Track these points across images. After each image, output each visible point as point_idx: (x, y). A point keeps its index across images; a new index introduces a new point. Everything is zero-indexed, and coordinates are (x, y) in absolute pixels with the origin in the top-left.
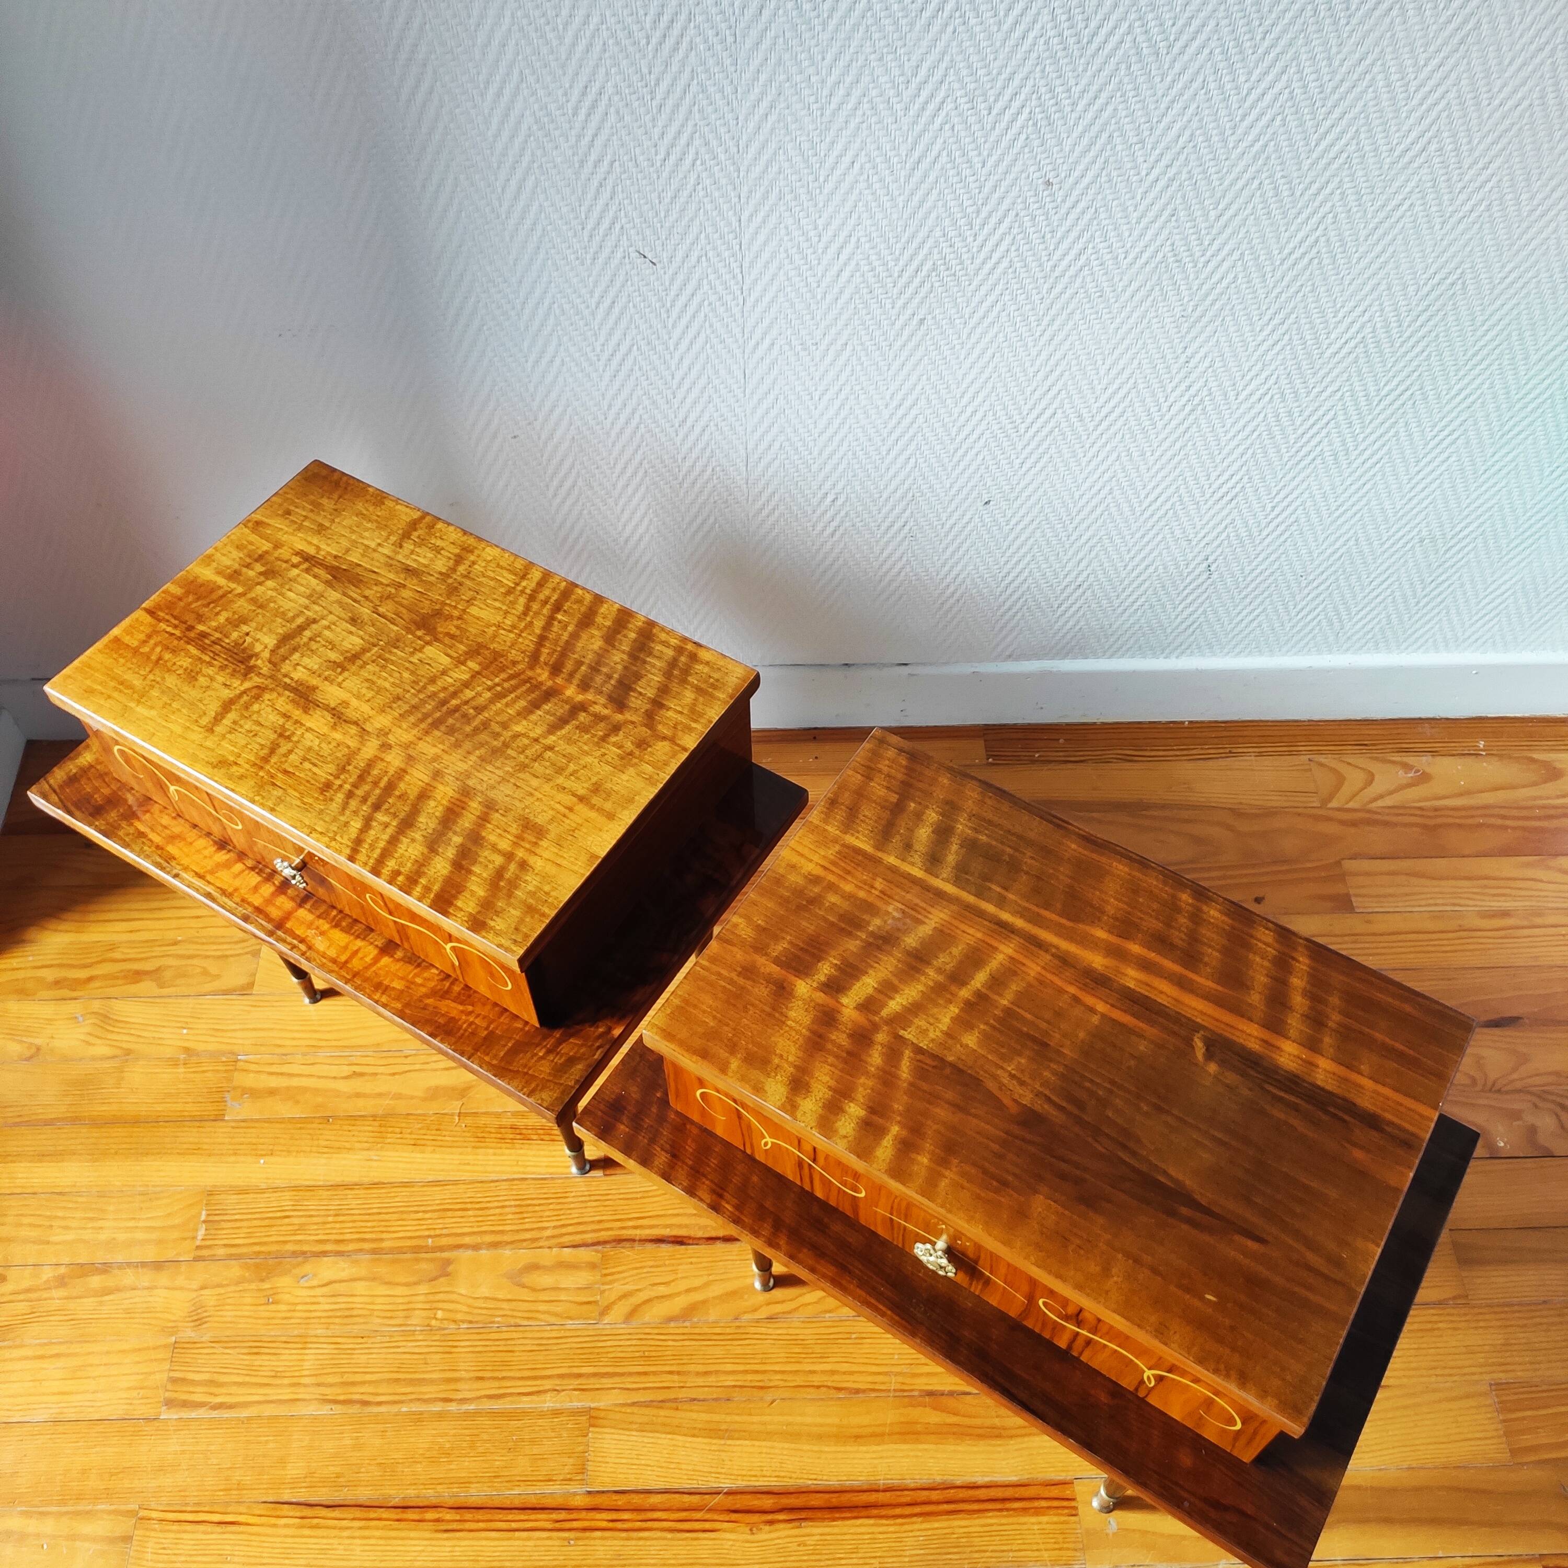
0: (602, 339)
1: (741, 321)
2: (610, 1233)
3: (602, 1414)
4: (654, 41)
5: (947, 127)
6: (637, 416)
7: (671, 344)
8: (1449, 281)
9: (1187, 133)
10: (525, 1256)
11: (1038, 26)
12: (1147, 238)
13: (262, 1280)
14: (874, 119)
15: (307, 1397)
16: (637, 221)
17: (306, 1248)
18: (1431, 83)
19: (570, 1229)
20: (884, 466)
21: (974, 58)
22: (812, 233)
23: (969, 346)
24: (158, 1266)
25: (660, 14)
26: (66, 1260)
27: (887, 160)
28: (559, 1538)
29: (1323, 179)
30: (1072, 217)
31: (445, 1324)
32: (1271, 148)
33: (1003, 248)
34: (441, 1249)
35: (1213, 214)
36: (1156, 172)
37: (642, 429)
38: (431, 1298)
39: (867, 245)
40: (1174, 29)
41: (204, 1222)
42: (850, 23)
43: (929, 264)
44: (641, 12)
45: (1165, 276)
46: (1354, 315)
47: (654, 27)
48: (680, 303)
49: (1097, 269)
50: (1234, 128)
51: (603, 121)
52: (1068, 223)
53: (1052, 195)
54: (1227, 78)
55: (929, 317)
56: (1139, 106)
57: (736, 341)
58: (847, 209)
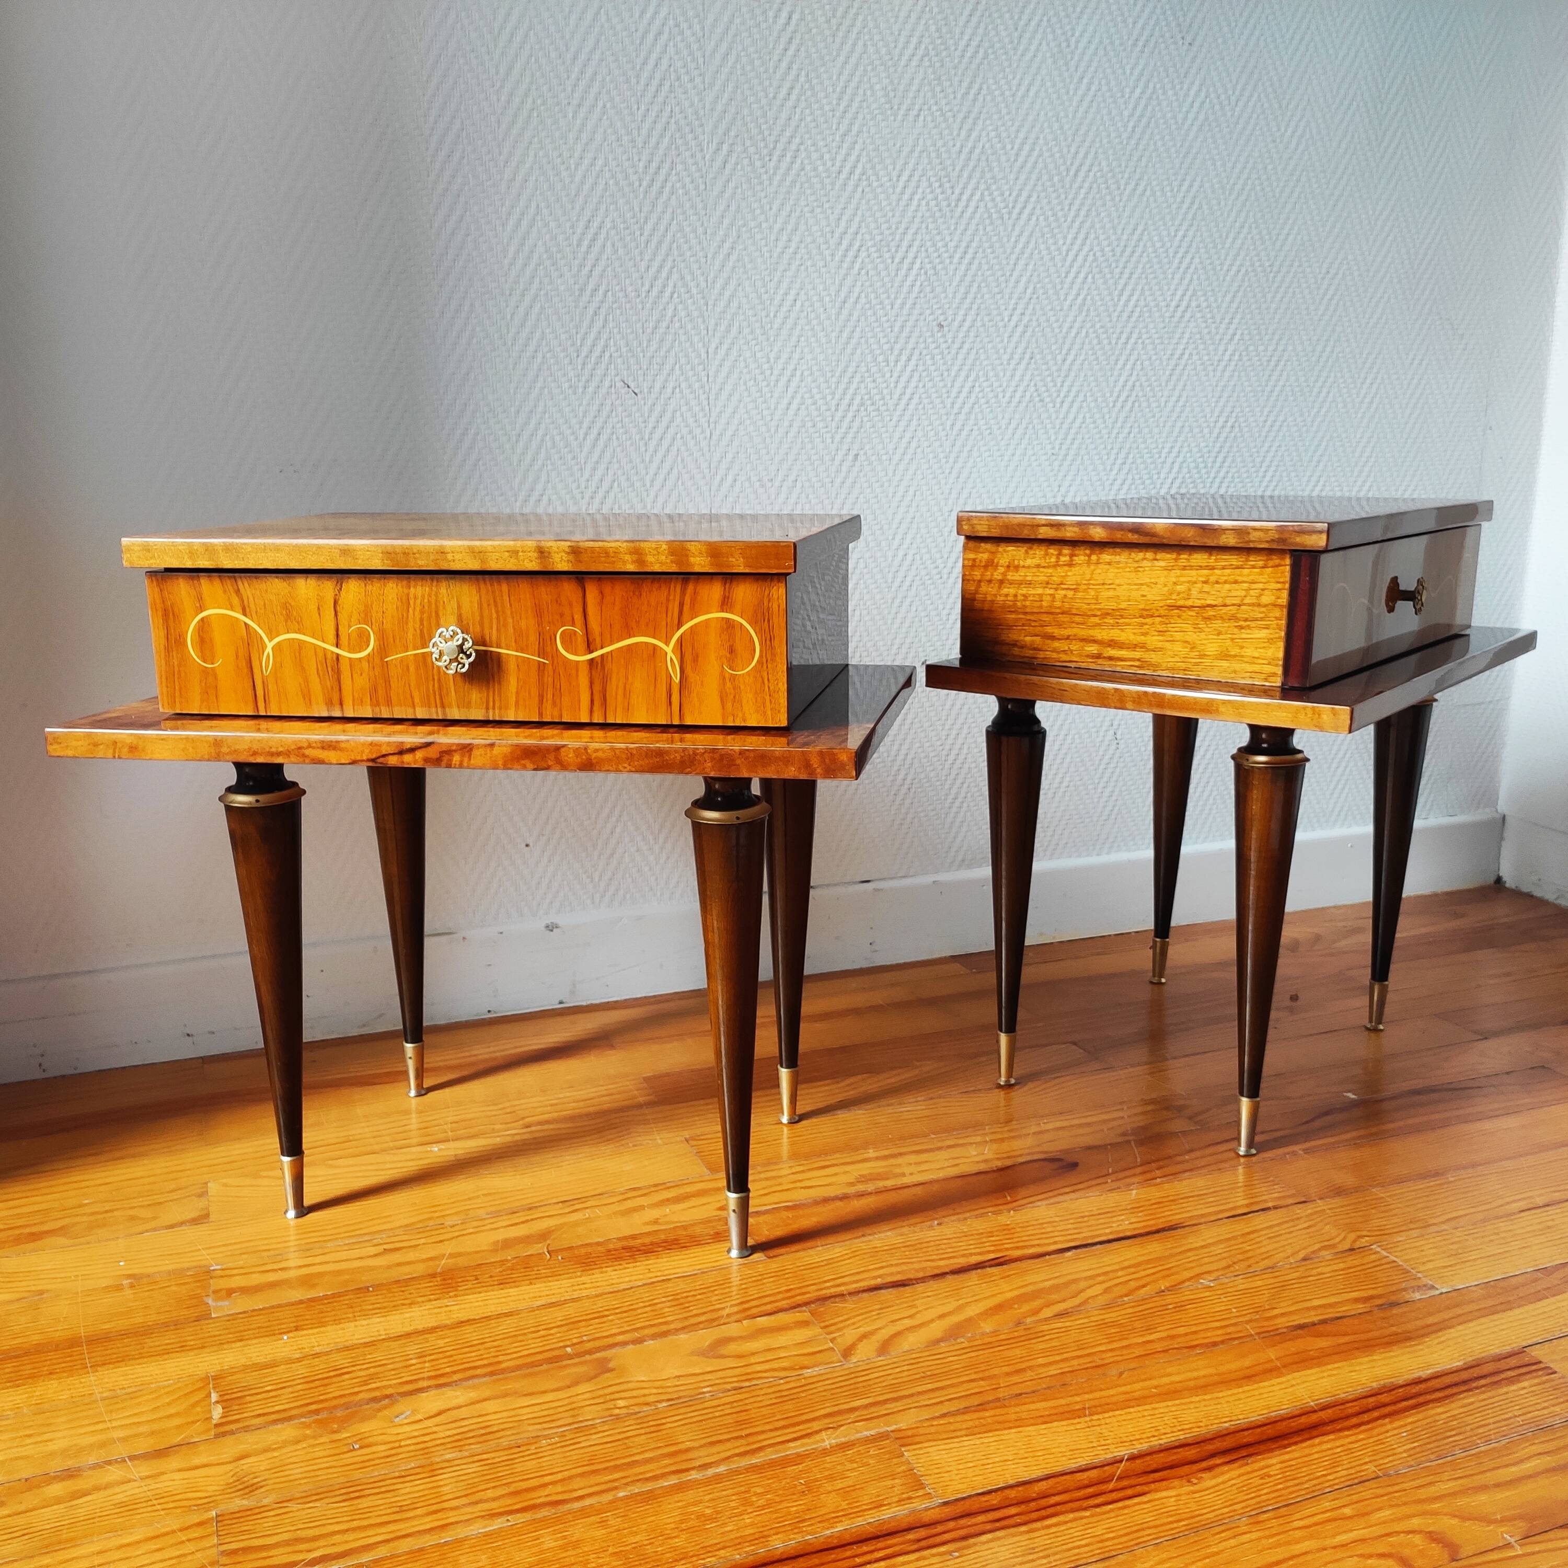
0: (587, 474)
1: (708, 456)
2: (809, 1295)
3: (910, 1433)
4: (645, 183)
5: (863, 272)
7: (649, 478)
8: (1229, 424)
9: (1031, 286)
10: (707, 1336)
11: (920, 190)
12: (1017, 378)
13: (335, 1432)
14: (809, 263)
15: (465, 1517)
16: (624, 350)
17: (389, 1392)
19: (755, 1303)
21: (878, 214)
22: (766, 366)
23: (895, 483)
24: (159, 1453)
25: (650, 162)
27: (821, 299)
28: (935, 1555)
29: (1129, 330)
30: (960, 357)
31: (637, 1409)
32: (1088, 302)
33: (913, 384)
34: (590, 1352)
35: (1059, 358)
36: (1015, 318)
38: (600, 1393)
39: (810, 379)
40: (1011, 199)
41: (217, 1402)
42: (789, 179)
43: (858, 398)
44: (636, 158)
45: (1035, 415)
46: (1173, 455)
47: (645, 173)
48: (656, 436)
49: (984, 406)
50: (1062, 283)
51: (601, 253)
52: (959, 362)
53: (944, 336)
54: (1051, 241)
55: (862, 452)
56: (995, 261)
57: (704, 477)
58: (792, 344)
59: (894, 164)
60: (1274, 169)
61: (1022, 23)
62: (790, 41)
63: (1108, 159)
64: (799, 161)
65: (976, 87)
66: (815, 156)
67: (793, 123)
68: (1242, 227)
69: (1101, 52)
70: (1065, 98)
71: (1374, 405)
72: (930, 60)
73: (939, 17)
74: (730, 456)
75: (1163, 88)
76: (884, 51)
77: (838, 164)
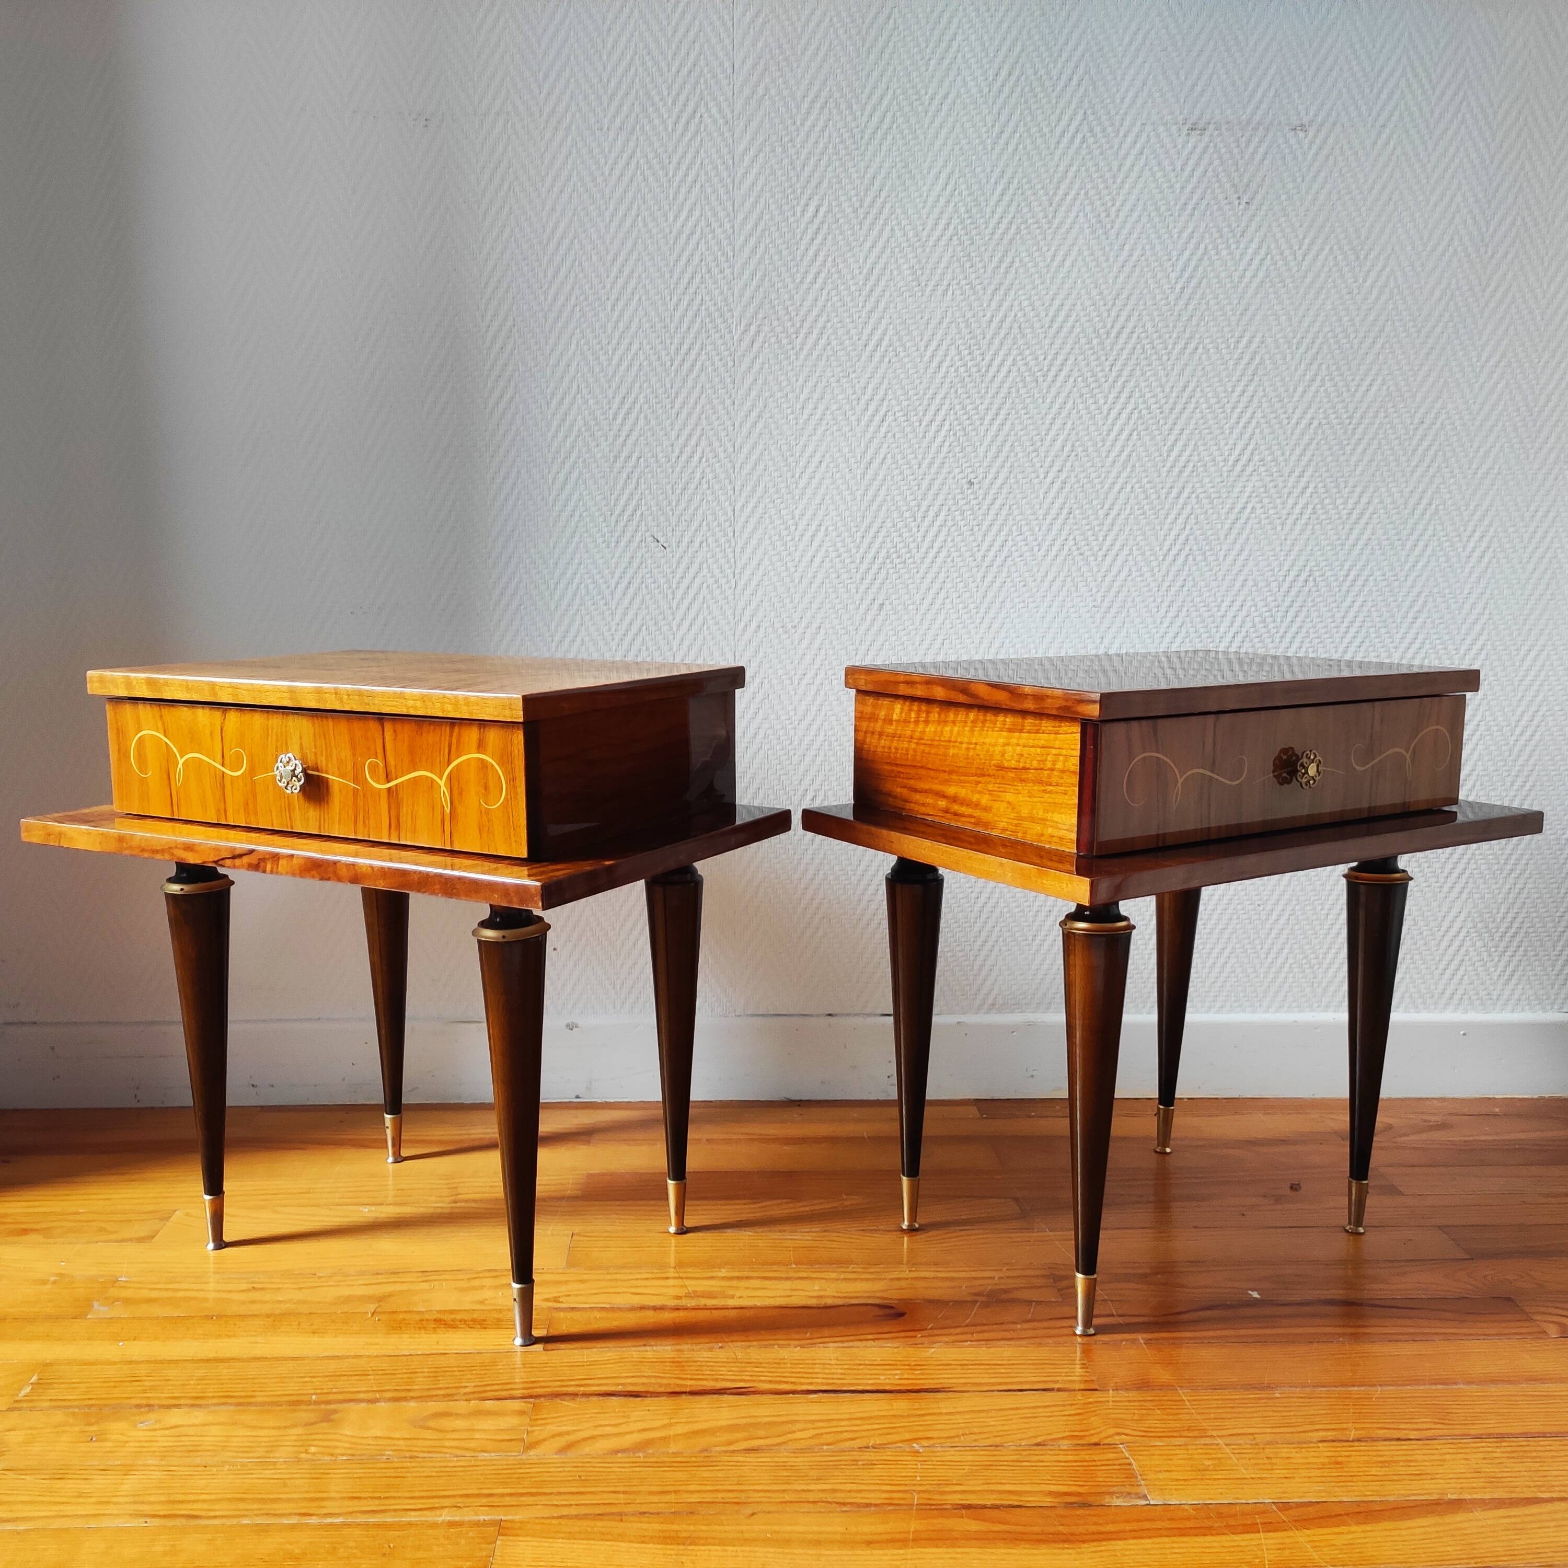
0: (617, 619)
1: (732, 604)
2: (549, 1389)
3: (517, 1526)
4: (676, 363)
5: (890, 435)
7: (675, 623)
8: (1302, 578)
9: (1069, 444)
11: (949, 358)
12: (1054, 533)
13: (90, 1424)
14: (835, 428)
15: (116, 1512)
16: (654, 509)
18: (1241, 405)
19: (496, 1388)
21: (905, 382)
22: (790, 523)
25: (681, 344)
27: (847, 461)
29: (1180, 485)
30: (992, 512)
31: (319, 1457)
32: (1134, 458)
34: (328, 1402)
35: (1101, 512)
36: (1051, 476)
38: (304, 1437)
39: (834, 534)
40: (1046, 362)
41: (32, 1384)
43: (884, 552)
44: (668, 342)
45: (1074, 568)
46: (1234, 609)
47: (677, 353)
48: (684, 586)
49: (1018, 559)
50: (1103, 440)
51: (635, 424)
52: (990, 517)
53: (974, 493)
54: (1090, 401)
55: (887, 602)
56: (1029, 421)
57: (729, 623)
58: (817, 501)
59: (922, 335)
60: (1352, 320)
61: (1057, 198)
62: (817, 233)
63: (1153, 320)
64: (825, 337)
65: (1008, 260)
66: (840, 332)
67: (820, 304)
68: (1313, 380)
69: (1144, 219)
70: (1105, 265)
71: (1486, 560)
72: (959, 239)
73: (968, 199)
74: (754, 604)
75: (1216, 248)
76: (911, 234)
77: (864, 338)
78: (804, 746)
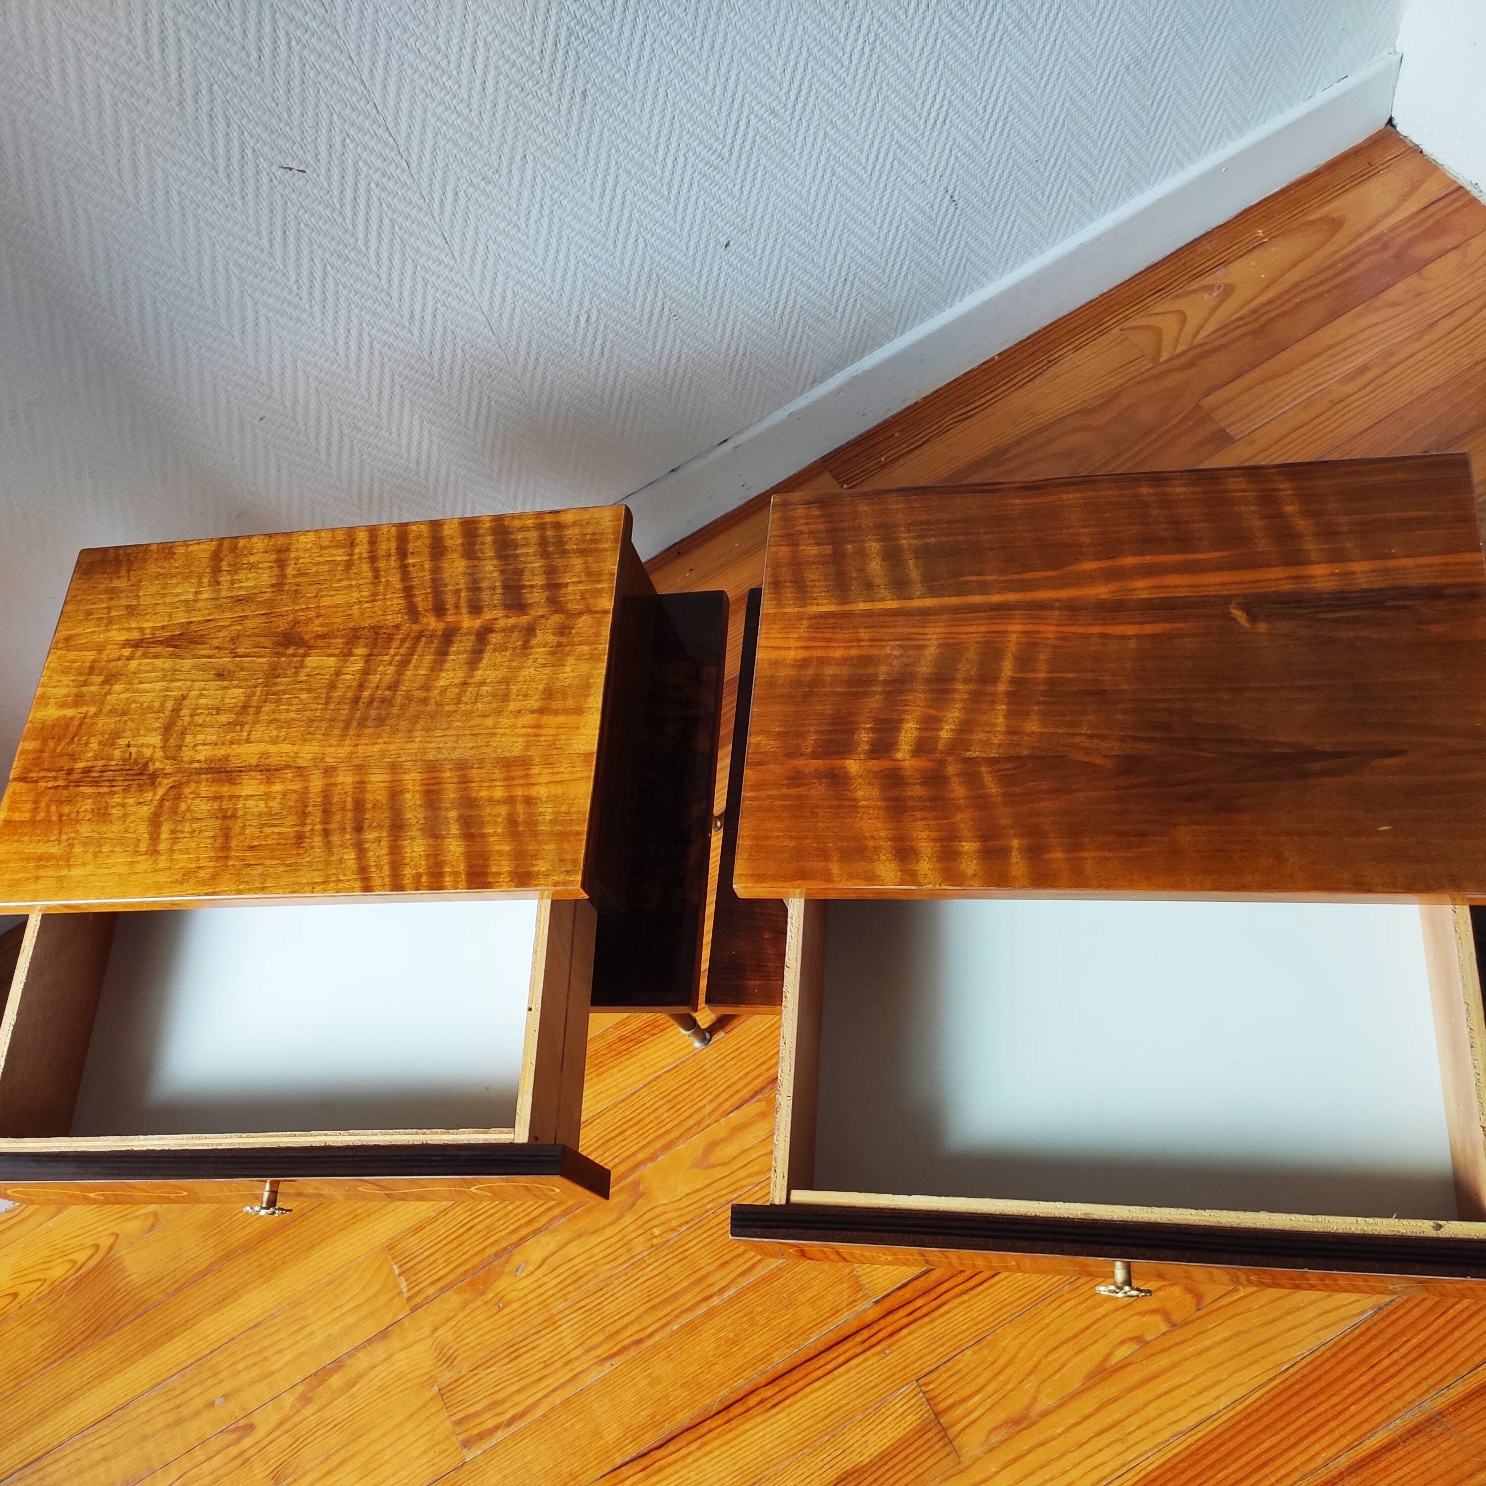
0: (293, 276)
1: (415, 187)
2: (761, 1079)
6: (365, 336)
7: (361, 245)
10: (699, 1141)
13: (483, 1293)
15: (585, 1366)
16: (265, 135)
17: (504, 1244)
19: (725, 1095)
20: (617, 261)
22: (438, 58)
23: (639, 96)
24: (383, 1335)
26: (299, 1378)
28: (874, 1355)
31: (667, 1236)
34: (623, 1176)
37: (377, 346)
38: (640, 1222)
39: (496, 43)
41: (400, 1274)
43: (563, 32)
48: (348, 199)
51: (180, 50)
57: (421, 209)
58: (459, 15)
74: (439, 174)
78: (558, 280)
